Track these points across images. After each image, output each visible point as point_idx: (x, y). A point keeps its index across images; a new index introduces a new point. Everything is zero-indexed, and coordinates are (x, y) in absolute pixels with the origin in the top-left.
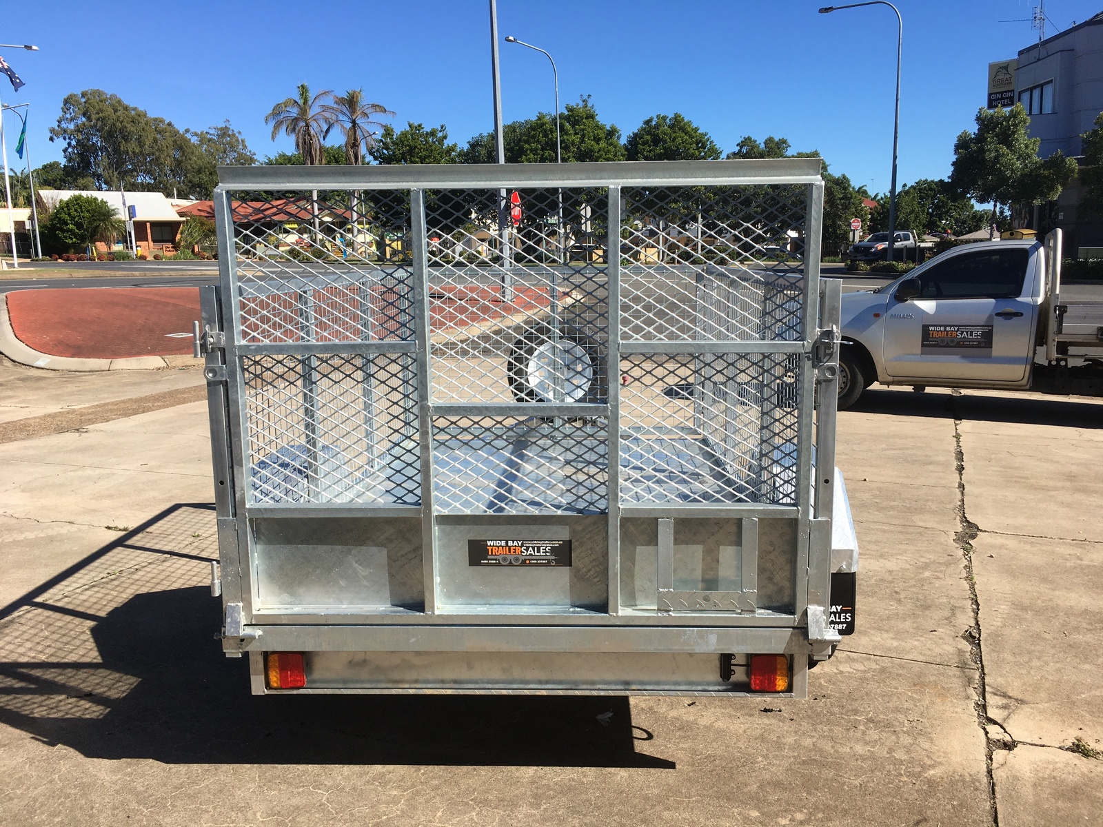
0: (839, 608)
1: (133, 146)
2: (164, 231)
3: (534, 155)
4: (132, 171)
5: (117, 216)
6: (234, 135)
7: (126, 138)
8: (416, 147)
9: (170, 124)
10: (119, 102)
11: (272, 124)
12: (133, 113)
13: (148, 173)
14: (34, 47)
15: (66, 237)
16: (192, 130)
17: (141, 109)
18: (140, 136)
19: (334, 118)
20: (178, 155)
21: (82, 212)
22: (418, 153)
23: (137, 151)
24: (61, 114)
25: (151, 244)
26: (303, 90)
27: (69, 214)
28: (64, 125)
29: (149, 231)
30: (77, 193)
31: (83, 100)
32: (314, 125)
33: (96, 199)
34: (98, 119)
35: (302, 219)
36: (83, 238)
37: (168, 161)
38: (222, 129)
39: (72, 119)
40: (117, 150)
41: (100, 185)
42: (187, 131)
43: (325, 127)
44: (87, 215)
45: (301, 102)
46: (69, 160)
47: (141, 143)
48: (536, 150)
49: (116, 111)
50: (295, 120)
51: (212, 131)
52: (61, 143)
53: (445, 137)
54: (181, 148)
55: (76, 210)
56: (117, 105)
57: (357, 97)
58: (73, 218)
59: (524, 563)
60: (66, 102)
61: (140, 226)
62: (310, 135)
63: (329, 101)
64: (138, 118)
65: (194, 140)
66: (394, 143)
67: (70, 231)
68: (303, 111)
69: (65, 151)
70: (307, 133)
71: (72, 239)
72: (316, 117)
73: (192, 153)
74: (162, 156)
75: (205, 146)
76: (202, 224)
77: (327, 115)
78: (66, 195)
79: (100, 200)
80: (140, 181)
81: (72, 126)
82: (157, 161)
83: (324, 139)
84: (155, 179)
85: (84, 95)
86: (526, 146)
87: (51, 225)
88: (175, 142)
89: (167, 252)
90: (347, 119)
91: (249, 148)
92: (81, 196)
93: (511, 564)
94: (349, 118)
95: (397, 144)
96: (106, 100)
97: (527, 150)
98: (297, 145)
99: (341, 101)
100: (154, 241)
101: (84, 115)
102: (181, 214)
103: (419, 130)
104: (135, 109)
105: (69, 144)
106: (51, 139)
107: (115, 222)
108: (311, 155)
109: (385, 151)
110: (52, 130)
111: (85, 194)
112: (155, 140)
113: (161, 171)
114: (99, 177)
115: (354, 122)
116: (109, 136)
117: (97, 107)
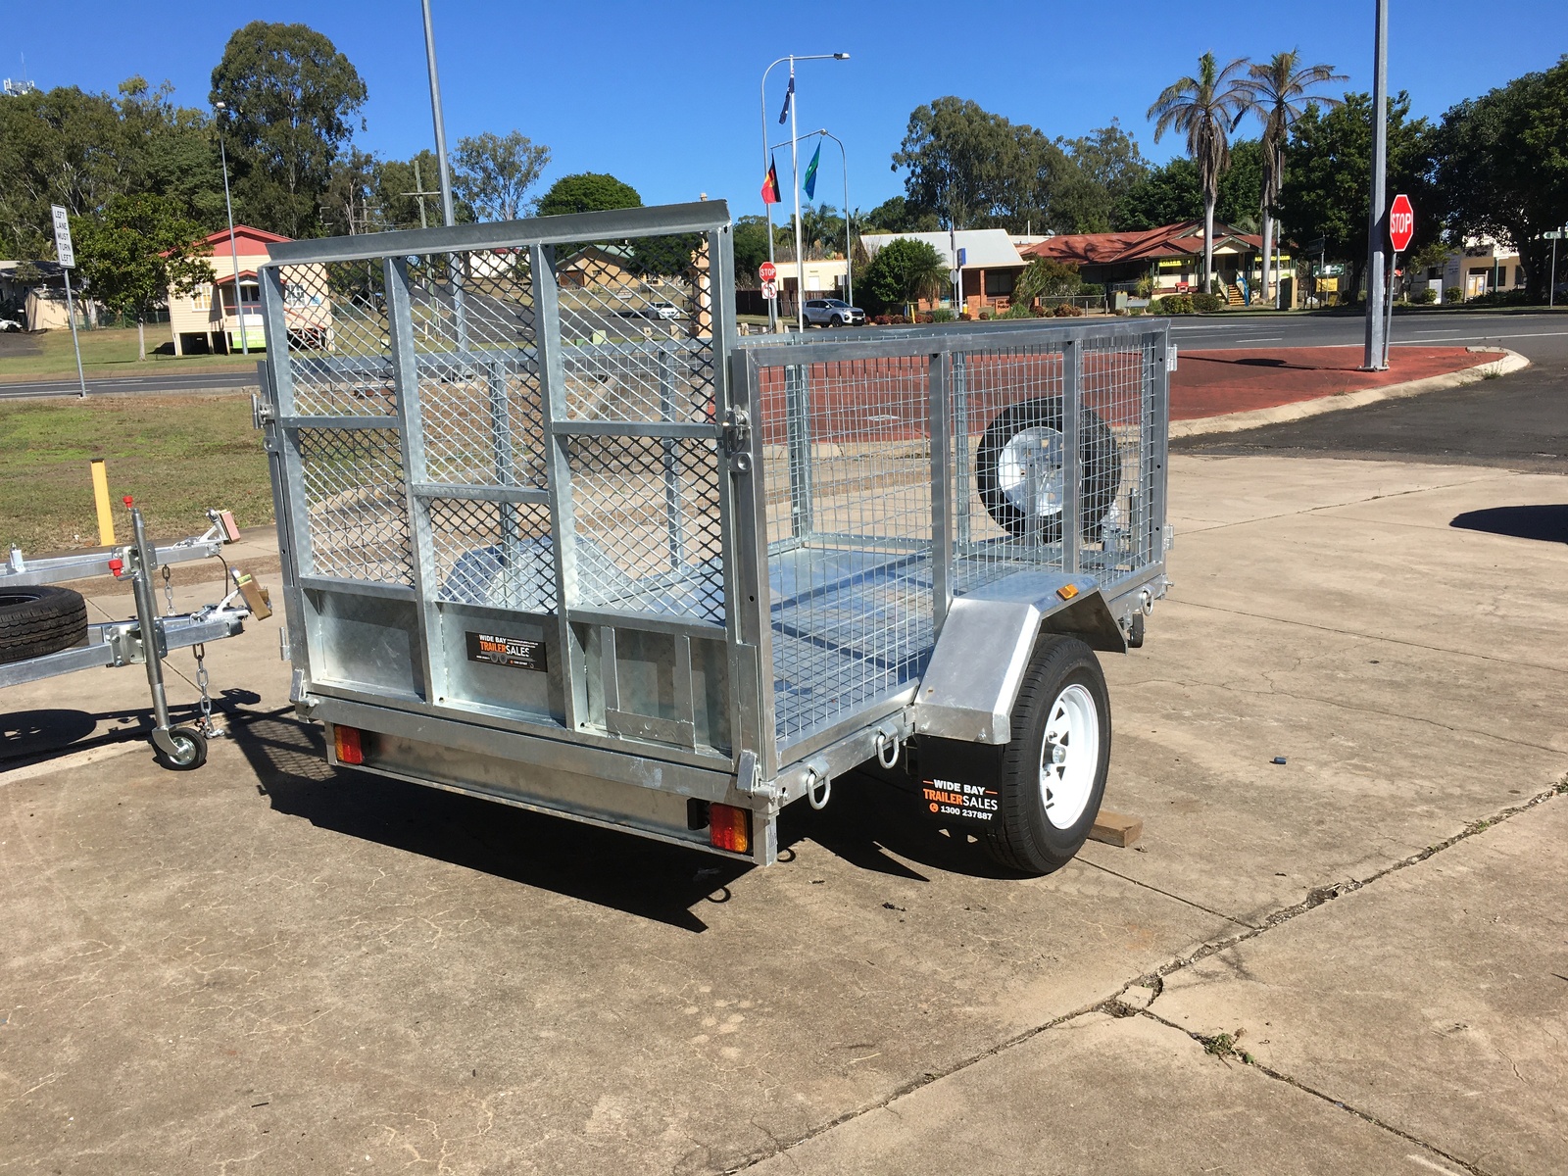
0: (982, 790)
1: (988, 168)
2: (1001, 281)
3: (1547, 126)
4: (985, 201)
5: (942, 264)
6: (1122, 139)
7: (981, 159)
8: (1353, 131)
9: (1037, 133)
10: (976, 110)
11: (1155, 119)
12: (992, 122)
13: (1005, 202)
14: (845, 55)
15: (882, 294)
16: (1066, 138)
17: (1002, 116)
18: (998, 153)
19: (1248, 97)
20: (1044, 174)
21: (903, 260)
22: (1356, 140)
23: (992, 174)
24: (906, 134)
25: (984, 298)
26: (1207, 63)
27: (888, 265)
28: (909, 148)
29: (982, 281)
30: (899, 236)
31: (933, 113)
32: (1218, 112)
33: (921, 243)
34: (948, 137)
35: (1189, 253)
36: (901, 295)
37: (1030, 185)
38: (1108, 131)
39: (918, 140)
40: (968, 175)
41: (946, 222)
42: (1059, 140)
43: (1233, 113)
44: (908, 264)
45: (1201, 81)
46: (912, 195)
47: (999, 164)
48: (1552, 117)
49: (971, 122)
50: (1192, 108)
51: (1094, 136)
52: (904, 172)
53: (1404, 112)
54: (1049, 165)
55: (896, 259)
56: (974, 114)
57: (1287, 62)
58: (892, 269)
59: (508, 664)
60: (914, 117)
61: (971, 276)
62: (1210, 129)
63: (1242, 74)
64: (998, 129)
65: (1068, 151)
66: (1318, 129)
67: (888, 285)
68: (1203, 95)
69: (907, 182)
70: (1207, 124)
71: (889, 296)
72: (1220, 102)
73: (1063, 170)
74: (1024, 178)
75: (1081, 158)
76: (1050, 268)
77: (1238, 94)
78: (886, 239)
79: (925, 243)
80: (994, 214)
81: (917, 149)
82: (1016, 186)
83: (1232, 131)
84: (1012, 210)
85: (934, 105)
86: (1534, 112)
87: (868, 279)
88: (1042, 157)
89: (1000, 307)
90: (1267, 97)
91: (1142, 155)
92: (903, 240)
93: (498, 663)
94: (1273, 96)
95: (1323, 131)
96: (960, 109)
97: (1534, 120)
98: (1190, 145)
99: (1260, 71)
100: (988, 294)
101: (933, 132)
102: (1025, 257)
103: (1360, 105)
104: (994, 117)
105: (913, 172)
106: (894, 168)
107: (940, 272)
108: (1209, 156)
109: (1304, 143)
110: (896, 157)
111: (908, 237)
112: (1016, 157)
113: (1021, 198)
114: (944, 213)
115: (1280, 102)
116: (961, 158)
117: (949, 120)
